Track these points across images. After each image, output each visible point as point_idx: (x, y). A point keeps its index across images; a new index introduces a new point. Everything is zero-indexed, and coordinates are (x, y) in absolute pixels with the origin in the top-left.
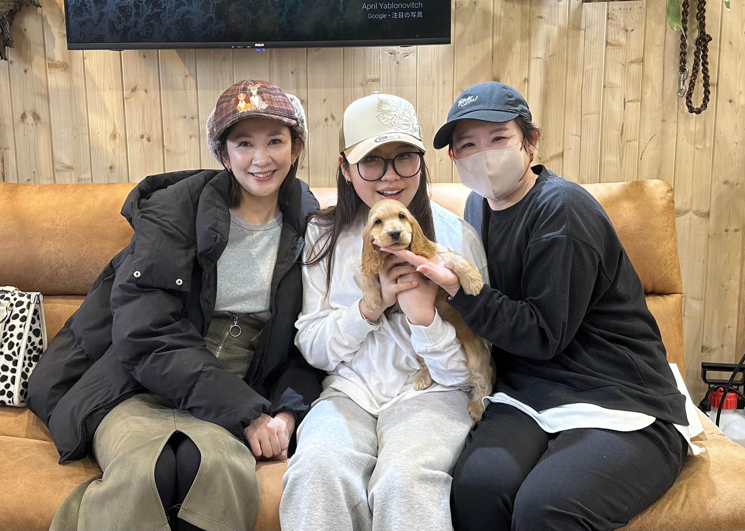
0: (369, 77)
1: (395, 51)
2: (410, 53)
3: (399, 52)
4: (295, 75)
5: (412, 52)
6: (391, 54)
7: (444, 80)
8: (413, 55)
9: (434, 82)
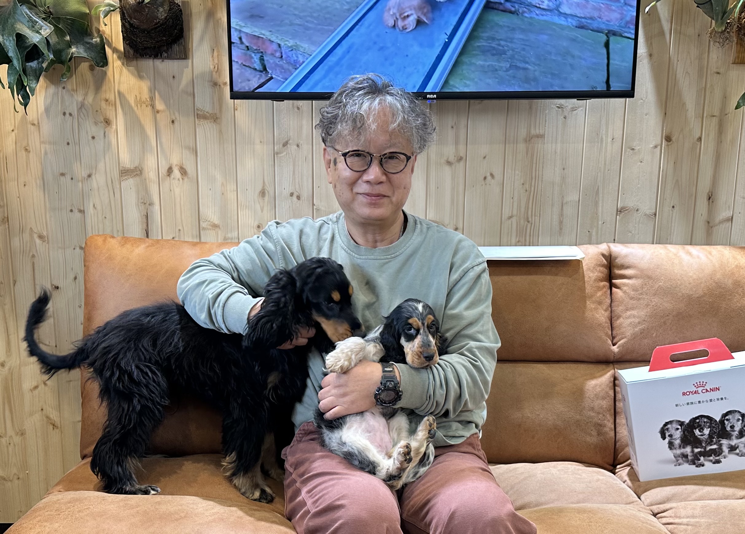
0: (533, 132)
1: (563, 105)
2: (579, 107)
3: (567, 106)
4: (455, 130)
5: (581, 107)
6: (559, 107)
7: (613, 136)
8: (582, 110)
9: (602, 139)
